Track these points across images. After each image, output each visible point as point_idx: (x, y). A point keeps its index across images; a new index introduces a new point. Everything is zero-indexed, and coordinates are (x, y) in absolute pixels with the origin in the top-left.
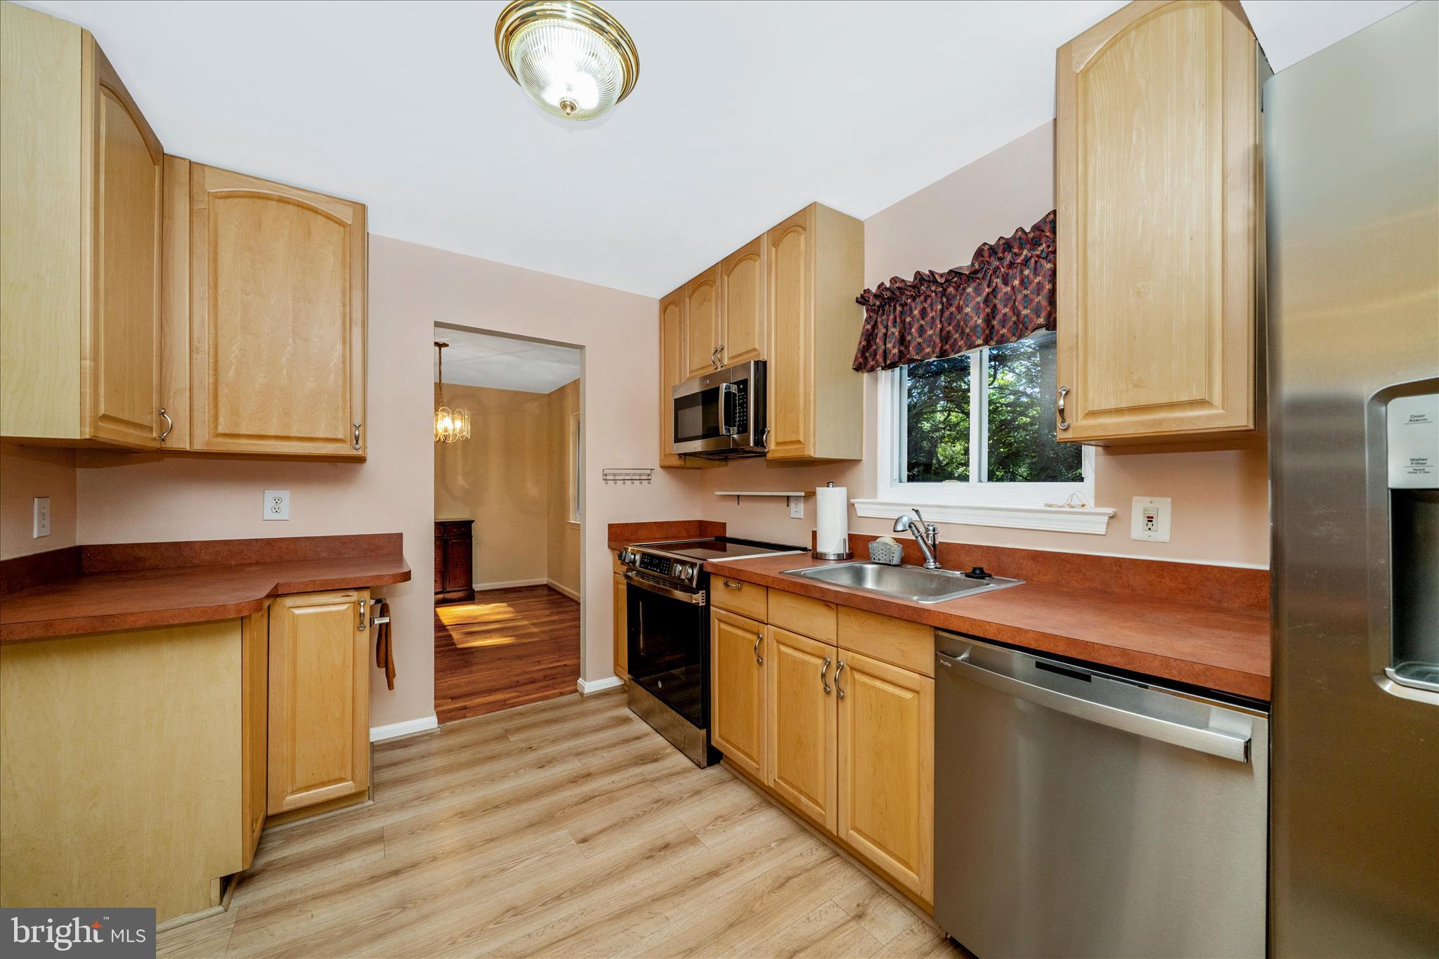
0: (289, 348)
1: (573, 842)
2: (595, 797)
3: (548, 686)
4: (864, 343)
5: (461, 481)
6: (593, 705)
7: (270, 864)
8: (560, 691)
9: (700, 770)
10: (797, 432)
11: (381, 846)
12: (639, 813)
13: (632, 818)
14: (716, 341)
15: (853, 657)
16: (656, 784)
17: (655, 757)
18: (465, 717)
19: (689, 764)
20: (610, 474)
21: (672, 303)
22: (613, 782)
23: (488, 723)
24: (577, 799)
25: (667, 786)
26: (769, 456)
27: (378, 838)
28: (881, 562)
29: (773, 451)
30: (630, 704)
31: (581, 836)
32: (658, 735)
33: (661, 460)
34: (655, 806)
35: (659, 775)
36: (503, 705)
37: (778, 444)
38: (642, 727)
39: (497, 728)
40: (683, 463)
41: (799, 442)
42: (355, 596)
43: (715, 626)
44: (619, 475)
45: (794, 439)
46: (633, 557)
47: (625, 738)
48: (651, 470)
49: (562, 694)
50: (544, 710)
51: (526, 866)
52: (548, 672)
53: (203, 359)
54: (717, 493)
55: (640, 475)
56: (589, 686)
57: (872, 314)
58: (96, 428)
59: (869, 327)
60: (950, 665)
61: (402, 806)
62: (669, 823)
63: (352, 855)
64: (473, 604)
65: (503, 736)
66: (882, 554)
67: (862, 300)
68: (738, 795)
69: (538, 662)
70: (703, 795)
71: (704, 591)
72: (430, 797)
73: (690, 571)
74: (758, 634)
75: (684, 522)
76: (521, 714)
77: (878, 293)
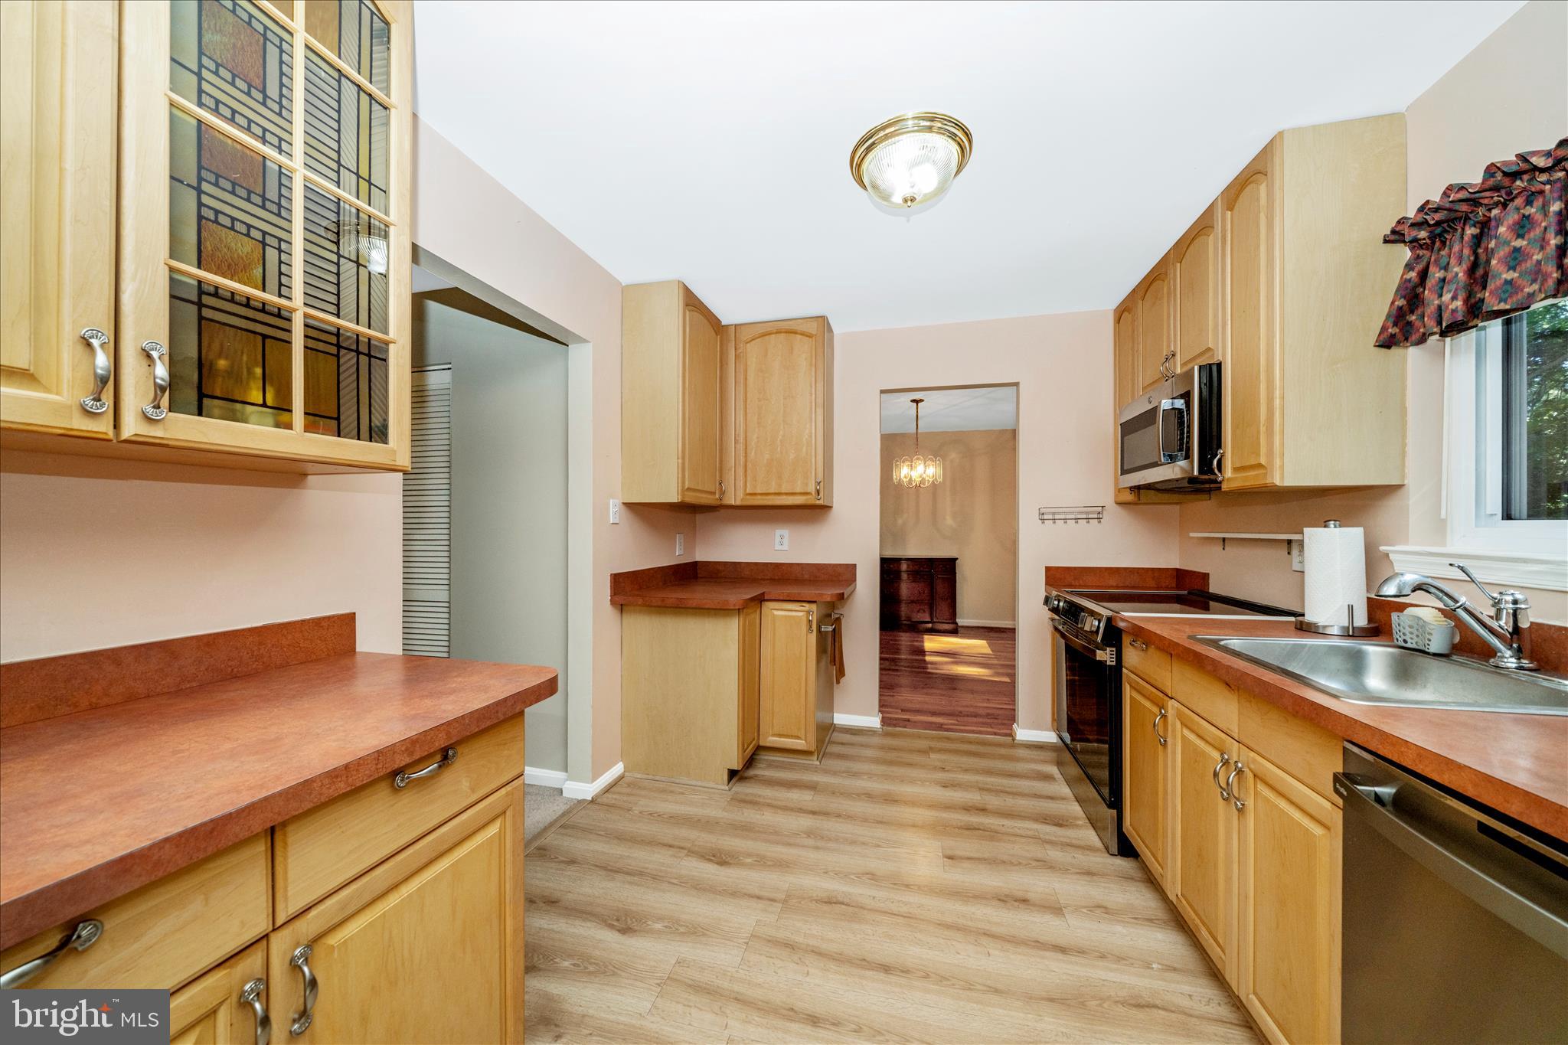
0: (781, 432)
1: (941, 854)
2: (979, 829)
3: (983, 723)
4: (1401, 302)
5: (949, 521)
6: (1022, 752)
7: (756, 776)
8: (995, 731)
9: (1107, 855)
10: (1258, 455)
11: (812, 793)
12: (1013, 861)
13: (1005, 862)
14: (1169, 346)
15: (1254, 761)
16: (1048, 846)
17: (1061, 822)
18: (905, 727)
19: (1098, 844)
20: (1049, 513)
21: (1124, 311)
22: (1003, 825)
23: (919, 737)
24: (962, 824)
25: (1057, 853)
26: (1225, 487)
27: (812, 787)
28: (1408, 645)
29: (1229, 479)
30: (1059, 764)
31: (949, 853)
32: (1076, 803)
33: (1116, 496)
34: (1034, 863)
35: (1056, 839)
36: (940, 727)
37: (1236, 470)
38: (1066, 791)
39: (923, 744)
40: (1136, 499)
41: (1260, 466)
42: (807, 606)
43: (1127, 692)
44: (1059, 513)
45: (1252, 462)
46: (1056, 603)
47: (1038, 793)
48: (1102, 507)
49: (995, 734)
50: (971, 743)
51: (895, 852)
52: (994, 711)
53: (741, 447)
54: (1192, 535)
55: (1087, 513)
56: (1023, 733)
57: (1421, 252)
58: (683, 495)
59: (1413, 275)
60: (1345, 793)
61: (835, 773)
62: (1038, 884)
63: (795, 791)
64: (956, 637)
65: (925, 752)
66: (1411, 633)
67: (1396, 237)
68: (1142, 899)
69: (988, 700)
70: (1095, 878)
71: (1114, 649)
72: (855, 775)
73: (1096, 623)
74: (1161, 707)
75: (1153, 570)
76: (948, 739)
77: (1419, 219)
